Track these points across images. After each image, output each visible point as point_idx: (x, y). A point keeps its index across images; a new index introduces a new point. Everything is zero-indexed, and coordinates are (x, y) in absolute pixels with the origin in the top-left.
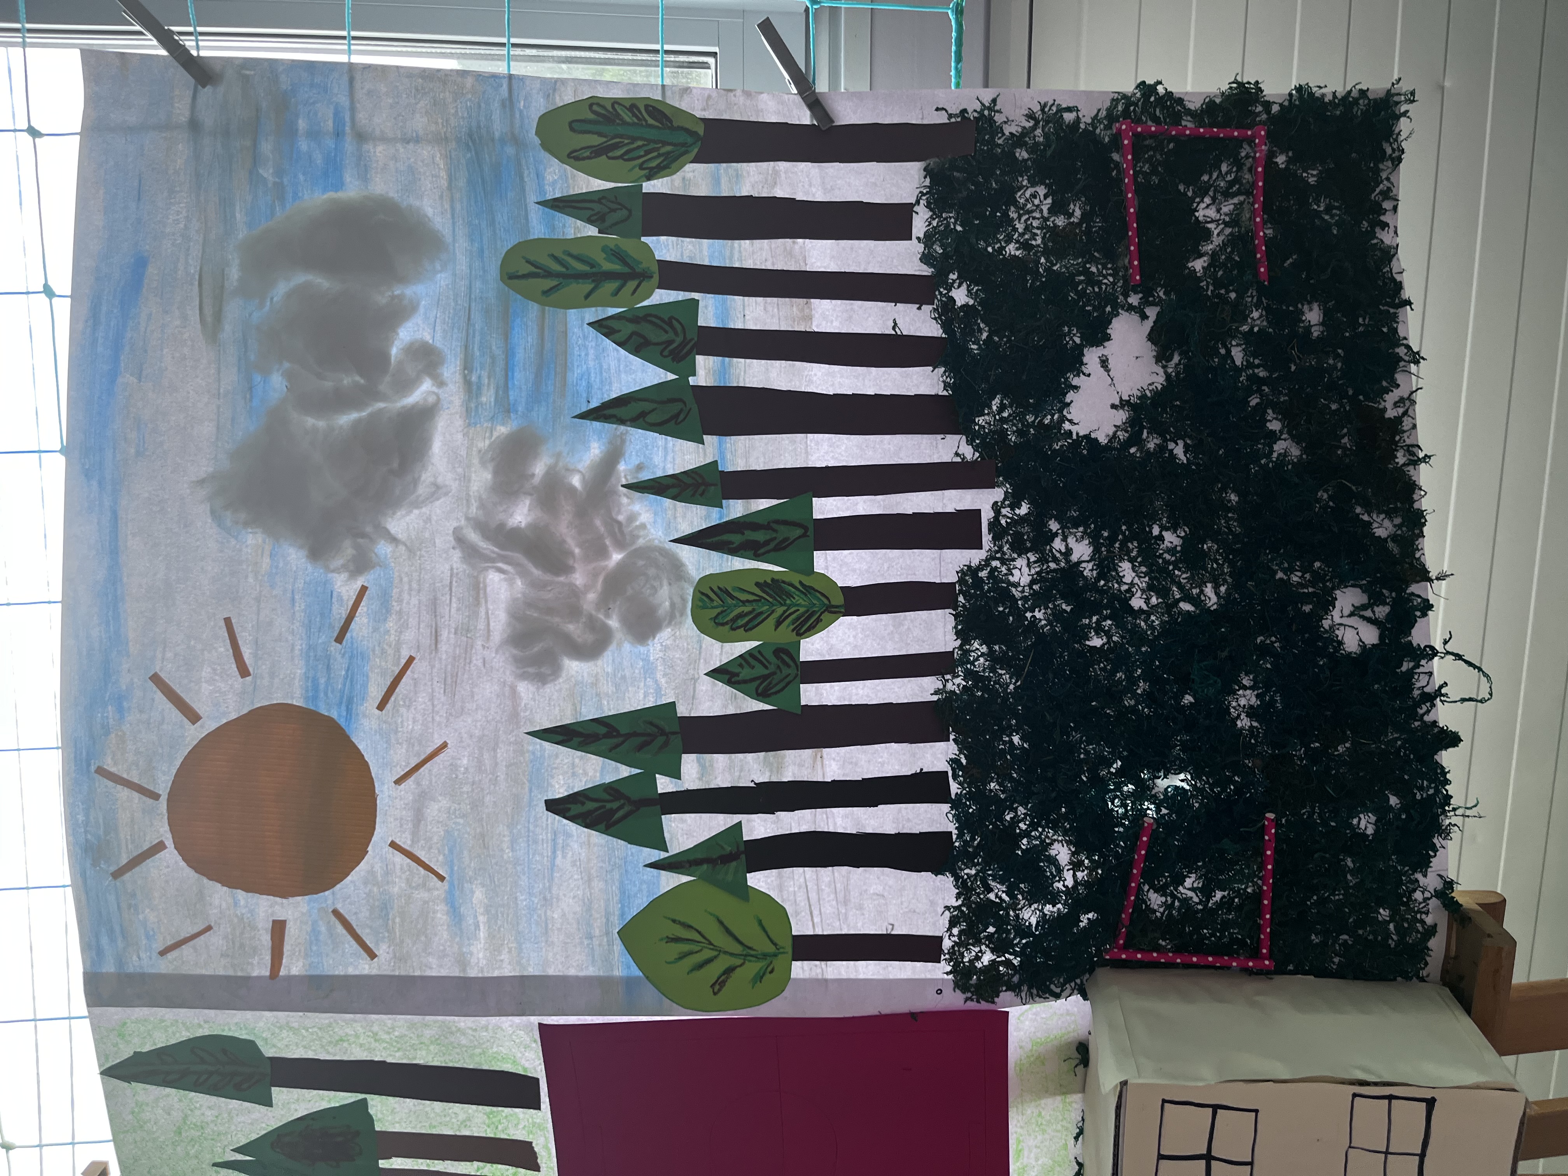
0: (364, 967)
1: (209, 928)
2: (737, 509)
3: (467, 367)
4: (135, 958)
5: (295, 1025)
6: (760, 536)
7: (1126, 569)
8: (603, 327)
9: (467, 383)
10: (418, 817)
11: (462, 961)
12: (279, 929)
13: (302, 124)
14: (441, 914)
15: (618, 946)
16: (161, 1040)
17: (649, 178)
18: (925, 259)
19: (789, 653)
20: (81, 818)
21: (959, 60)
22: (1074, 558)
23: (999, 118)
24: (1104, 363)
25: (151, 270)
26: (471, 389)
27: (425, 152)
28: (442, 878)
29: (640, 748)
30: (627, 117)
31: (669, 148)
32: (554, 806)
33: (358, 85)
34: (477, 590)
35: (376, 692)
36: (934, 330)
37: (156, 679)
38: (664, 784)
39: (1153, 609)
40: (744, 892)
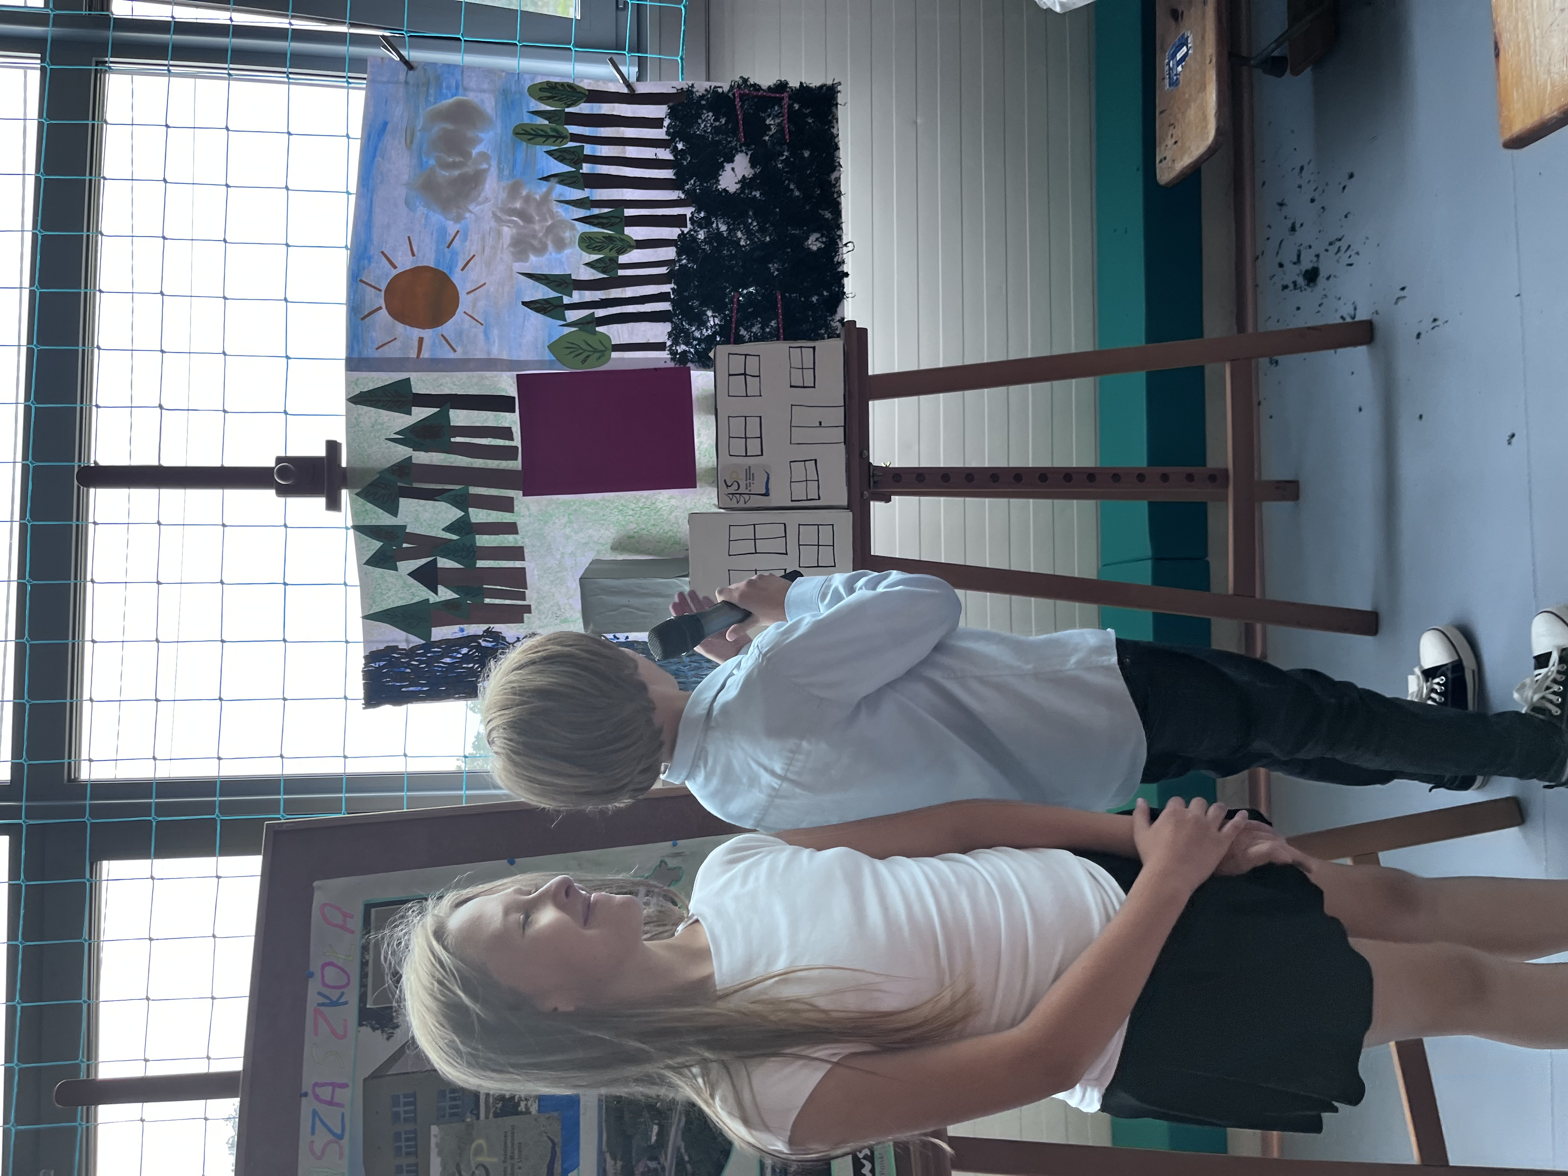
0: (452, 355)
1: (395, 339)
2: (596, 211)
3: (499, 163)
4: (366, 352)
5: (424, 379)
6: (605, 221)
7: (739, 234)
8: (549, 153)
9: (499, 168)
10: (474, 305)
11: (489, 353)
12: (421, 340)
13: (444, 85)
14: (481, 336)
15: (547, 350)
16: (371, 386)
17: (568, 107)
18: (668, 133)
19: (614, 260)
20: (352, 297)
21: (682, 74)
22: (721, 230)
23: (694, 90)
24: (733, 169)
25: (389, 127)
26: (500, 170)
27: (487, 95)
28: (482, 324)
29: (558, 286)
30: (560, 88)
31: (575, 98)
32: (524, 303)
33: (465, 73)
34: (499, 234)
35: (461, 265)
36: (671, 157)
37: (383, 253)
38: (566, 300)
39: (747, 245)
40: (595, 333)
